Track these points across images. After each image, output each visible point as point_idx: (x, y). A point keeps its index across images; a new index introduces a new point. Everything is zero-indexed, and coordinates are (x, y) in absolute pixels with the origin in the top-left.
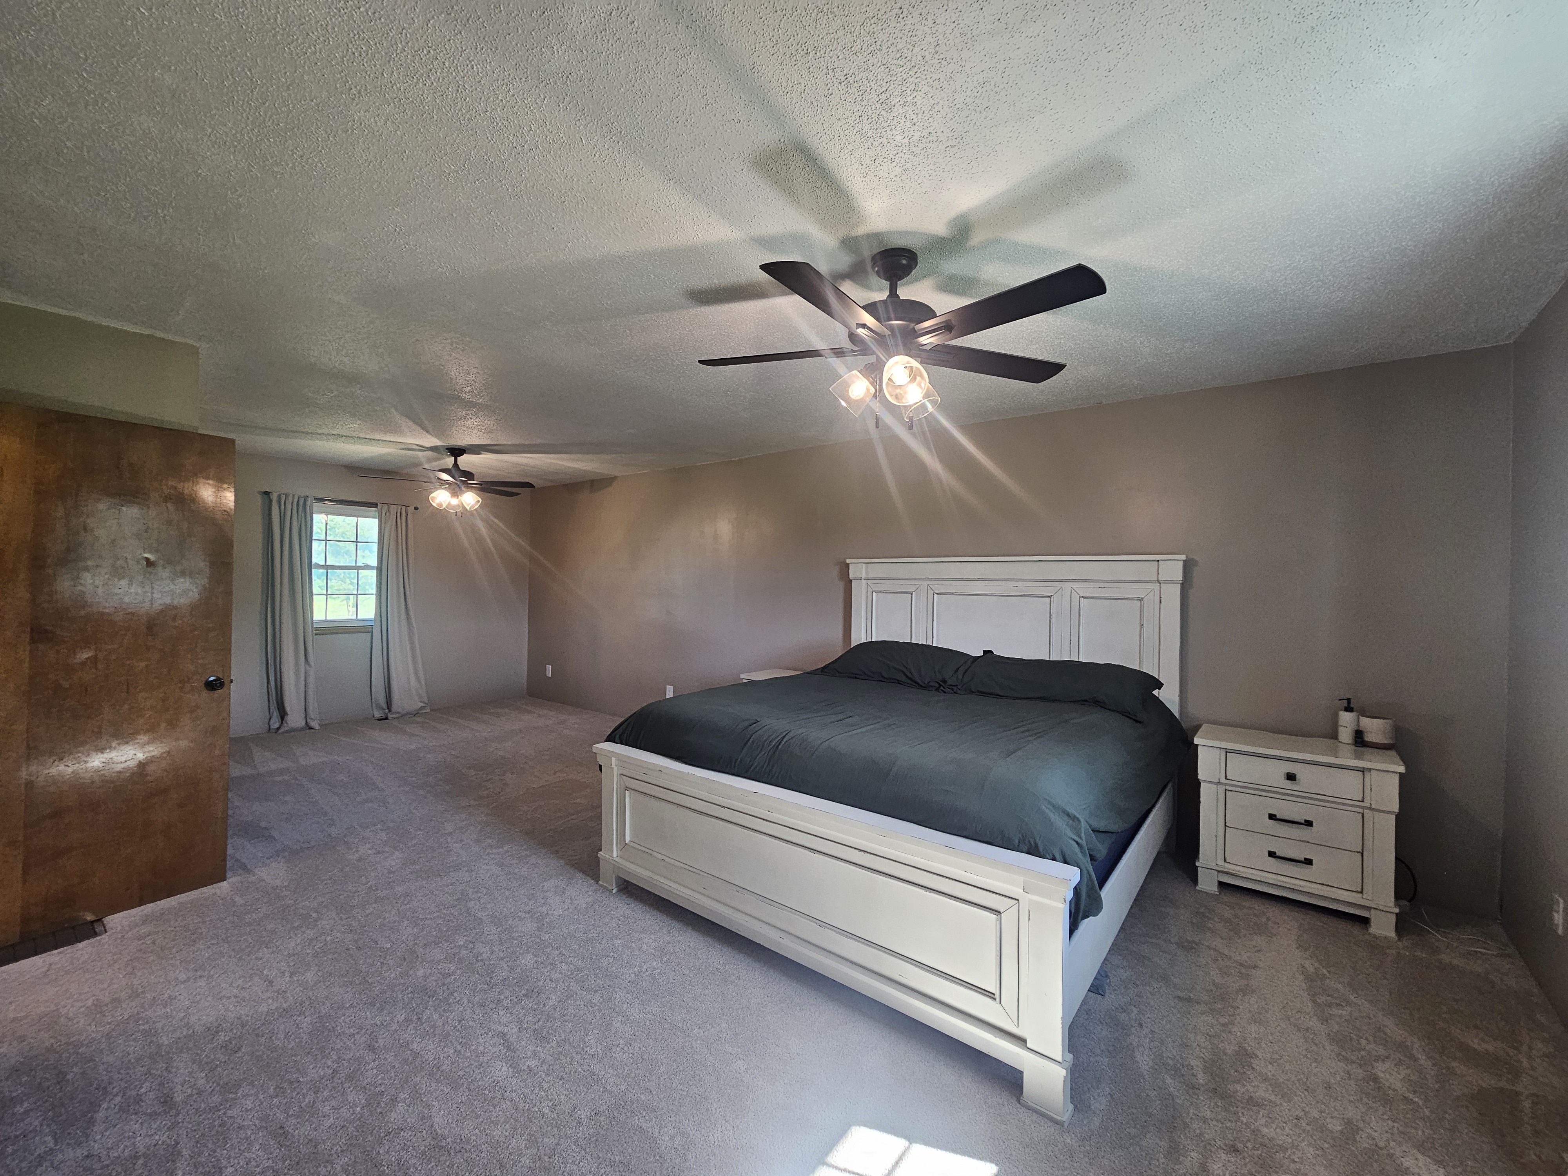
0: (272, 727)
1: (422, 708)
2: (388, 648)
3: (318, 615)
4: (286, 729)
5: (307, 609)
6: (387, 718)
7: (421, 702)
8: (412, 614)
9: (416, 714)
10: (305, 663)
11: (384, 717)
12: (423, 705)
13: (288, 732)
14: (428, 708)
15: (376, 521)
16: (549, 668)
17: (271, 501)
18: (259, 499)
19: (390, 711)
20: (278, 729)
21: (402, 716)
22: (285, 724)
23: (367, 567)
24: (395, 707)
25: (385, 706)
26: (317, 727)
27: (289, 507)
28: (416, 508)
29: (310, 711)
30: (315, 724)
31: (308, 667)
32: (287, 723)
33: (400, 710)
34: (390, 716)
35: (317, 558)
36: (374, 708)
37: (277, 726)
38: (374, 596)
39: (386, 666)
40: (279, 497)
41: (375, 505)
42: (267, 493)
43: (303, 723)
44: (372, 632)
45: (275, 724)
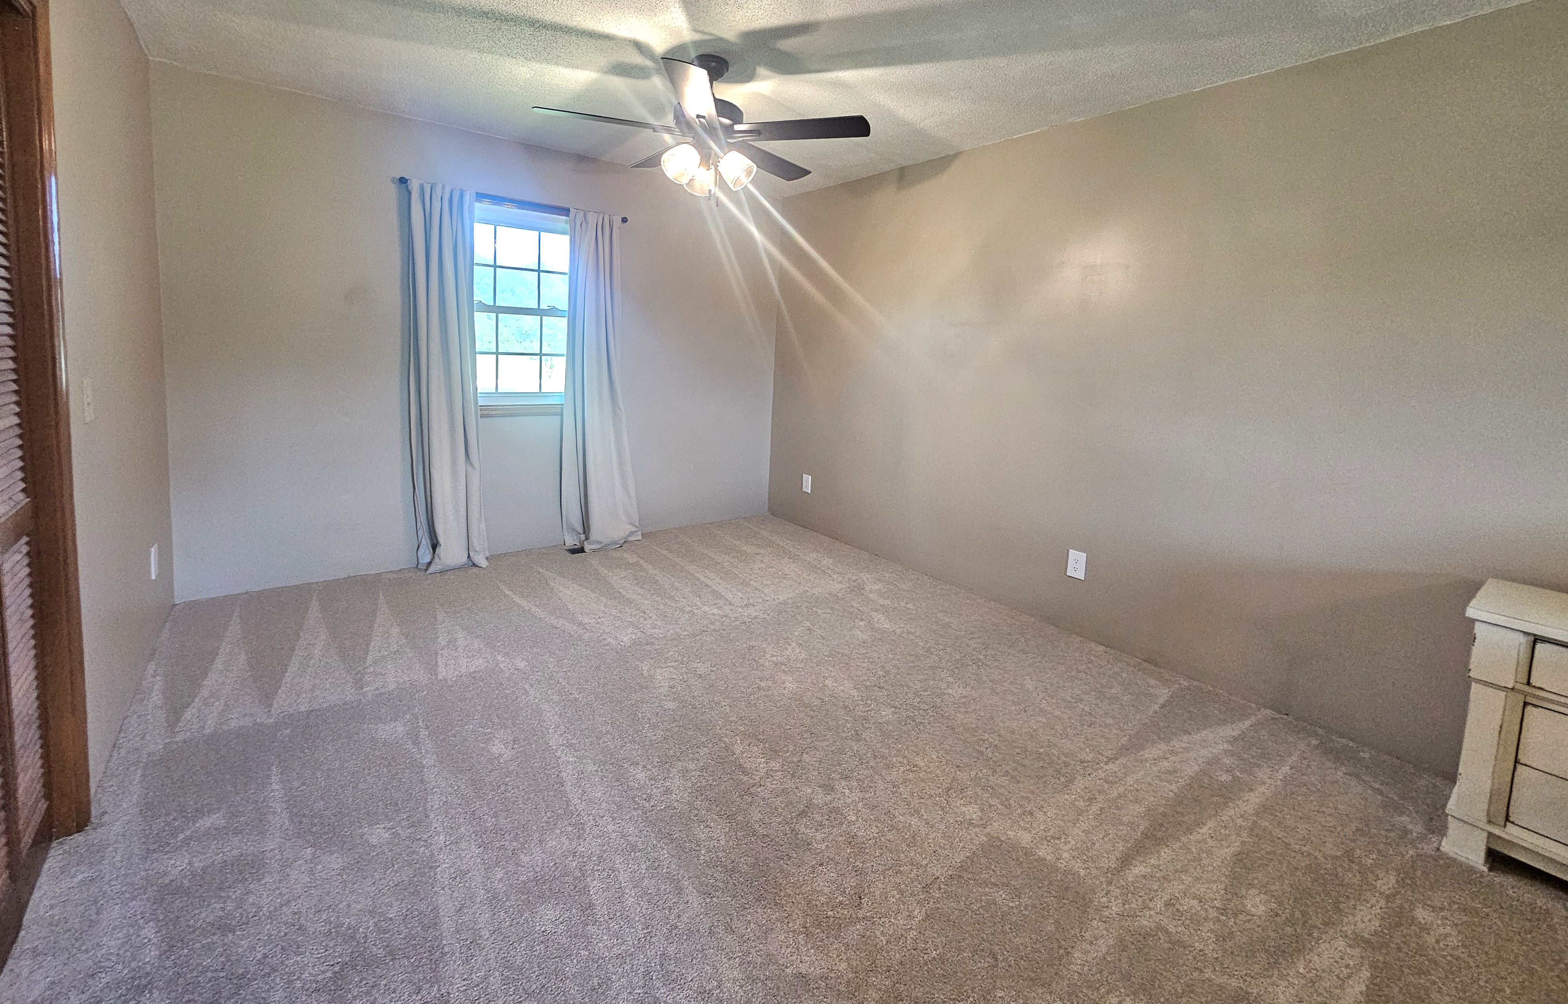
0: (421, 561)
1: (632, 533)
2: (584, 434)
3: (485, 382)
4: (439, 567)
5: (468, 375)
6: (581, 550)
7: (631, 524)
8: (618, 390)
9: (624, 544)
10: (466, 461)
11: (578, 546)
12: (634, 529)
13: (442, 572)
14: (639, 533)
15: (566, 239)
16: (807, 480)
17: (410, 193)
18: (392, 191)
19: (587, 538)
20: (430, 564)
21: (603, 549)
22: (437, 560)
23: (552, 312)
24: (594, 534)
25: (580, 530)
26: (484, 563)
27: (437, 204)
28: (624, 220)
29: (474, 540)
30: (481, 560)
31: (470, 469)
32: (440, 558)
33: (601, 539)
34: (587, 547)
35: (482, 293)
36: (565, 530)
37: (427, 559)
38: (565, 358)
39: (581, 470)
40: (422, 187)
41: (565, 211)
42: (403, 181)
43: (465, 559)
44: (562, 415)
45: (425, 556)
